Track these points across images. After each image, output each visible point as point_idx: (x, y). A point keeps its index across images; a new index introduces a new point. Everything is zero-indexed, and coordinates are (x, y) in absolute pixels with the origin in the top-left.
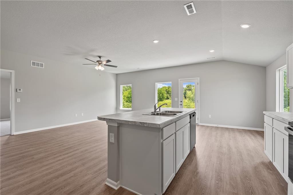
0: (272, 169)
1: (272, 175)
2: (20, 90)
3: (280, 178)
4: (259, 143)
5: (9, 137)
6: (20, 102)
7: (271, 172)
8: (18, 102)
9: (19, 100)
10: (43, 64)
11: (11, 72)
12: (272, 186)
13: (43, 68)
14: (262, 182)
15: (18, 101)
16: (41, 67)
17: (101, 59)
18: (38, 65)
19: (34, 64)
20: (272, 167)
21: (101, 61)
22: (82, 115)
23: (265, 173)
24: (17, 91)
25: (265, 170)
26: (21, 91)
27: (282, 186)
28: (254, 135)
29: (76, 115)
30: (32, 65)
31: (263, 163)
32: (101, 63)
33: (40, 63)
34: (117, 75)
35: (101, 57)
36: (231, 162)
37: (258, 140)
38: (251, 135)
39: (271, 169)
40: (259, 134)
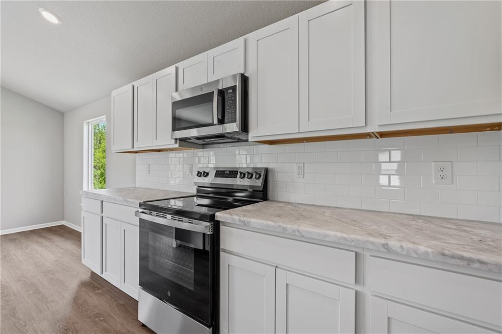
0: (99, 286)
1: (104, 295)
3: (115, 294)
4: (62, 249)
7: (100, 291)
12: (112, 315)
14: (97, 319)
20: (98, 284)
23: (94, 300)
25: (91, 294)
27: (122, 304)
28: (46, 238)
31: (84, 284)
36: (20, 320)
37: (57, 245)
38: (40, 240)
39: (98, 288)
40: (54, 234)
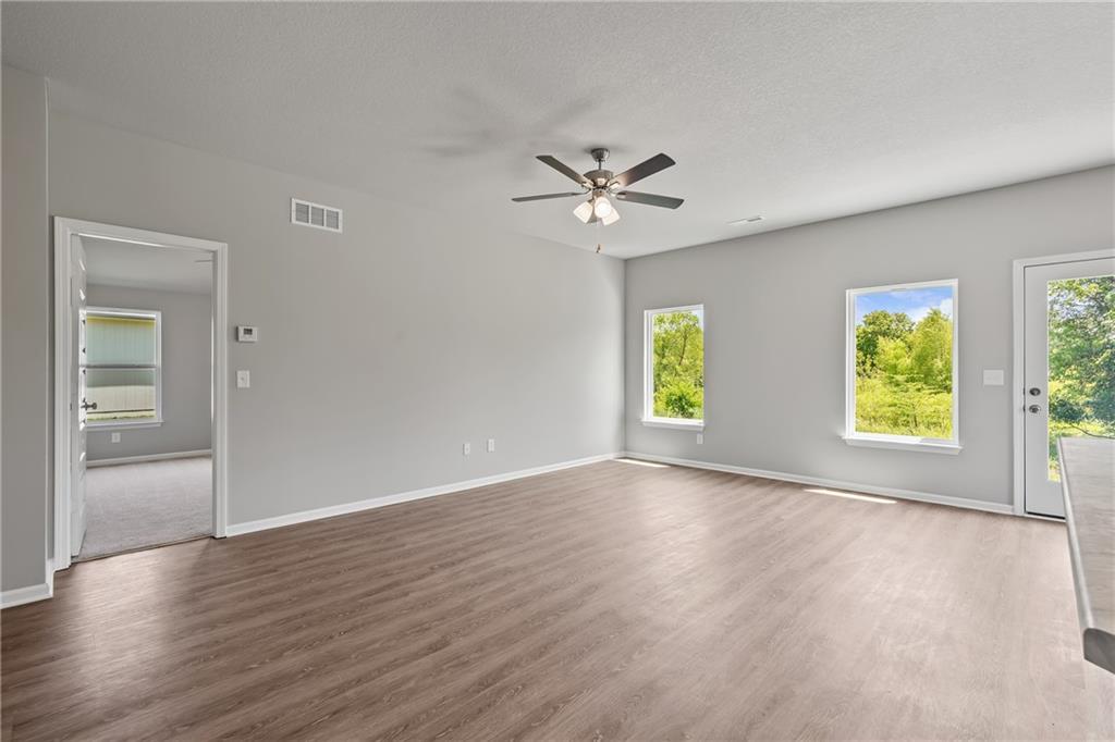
2: (248, 331)
5: (208, 545)
6: (248, 386)
8: (241, 389)
9: (244, 379)
10: (337, 213)
11: (213, 249)
13: (340, 230)
15: (240, 384)
16: (333, 230)
17: (605, 166)
18: (319, 216)
19: (303, 212)
21: (606, 174)
22: (491, 448)
24: (237, 338)
26: (254, 337)
29: (467, 446)
30: (297, 219)
32: (604, 187)
33: (326, 208)
34: (627, 262)
35: (606, 155)
